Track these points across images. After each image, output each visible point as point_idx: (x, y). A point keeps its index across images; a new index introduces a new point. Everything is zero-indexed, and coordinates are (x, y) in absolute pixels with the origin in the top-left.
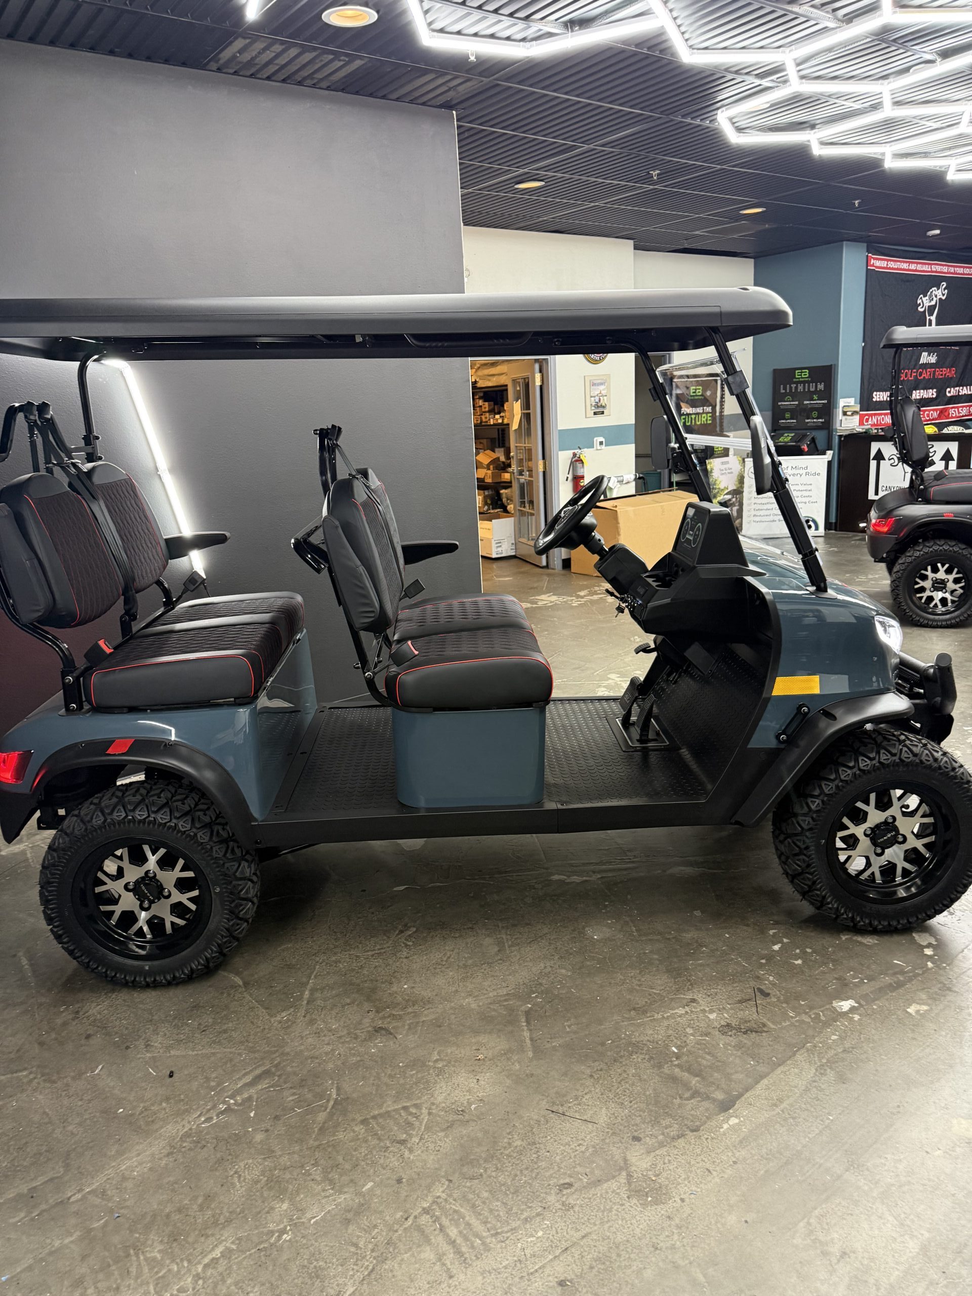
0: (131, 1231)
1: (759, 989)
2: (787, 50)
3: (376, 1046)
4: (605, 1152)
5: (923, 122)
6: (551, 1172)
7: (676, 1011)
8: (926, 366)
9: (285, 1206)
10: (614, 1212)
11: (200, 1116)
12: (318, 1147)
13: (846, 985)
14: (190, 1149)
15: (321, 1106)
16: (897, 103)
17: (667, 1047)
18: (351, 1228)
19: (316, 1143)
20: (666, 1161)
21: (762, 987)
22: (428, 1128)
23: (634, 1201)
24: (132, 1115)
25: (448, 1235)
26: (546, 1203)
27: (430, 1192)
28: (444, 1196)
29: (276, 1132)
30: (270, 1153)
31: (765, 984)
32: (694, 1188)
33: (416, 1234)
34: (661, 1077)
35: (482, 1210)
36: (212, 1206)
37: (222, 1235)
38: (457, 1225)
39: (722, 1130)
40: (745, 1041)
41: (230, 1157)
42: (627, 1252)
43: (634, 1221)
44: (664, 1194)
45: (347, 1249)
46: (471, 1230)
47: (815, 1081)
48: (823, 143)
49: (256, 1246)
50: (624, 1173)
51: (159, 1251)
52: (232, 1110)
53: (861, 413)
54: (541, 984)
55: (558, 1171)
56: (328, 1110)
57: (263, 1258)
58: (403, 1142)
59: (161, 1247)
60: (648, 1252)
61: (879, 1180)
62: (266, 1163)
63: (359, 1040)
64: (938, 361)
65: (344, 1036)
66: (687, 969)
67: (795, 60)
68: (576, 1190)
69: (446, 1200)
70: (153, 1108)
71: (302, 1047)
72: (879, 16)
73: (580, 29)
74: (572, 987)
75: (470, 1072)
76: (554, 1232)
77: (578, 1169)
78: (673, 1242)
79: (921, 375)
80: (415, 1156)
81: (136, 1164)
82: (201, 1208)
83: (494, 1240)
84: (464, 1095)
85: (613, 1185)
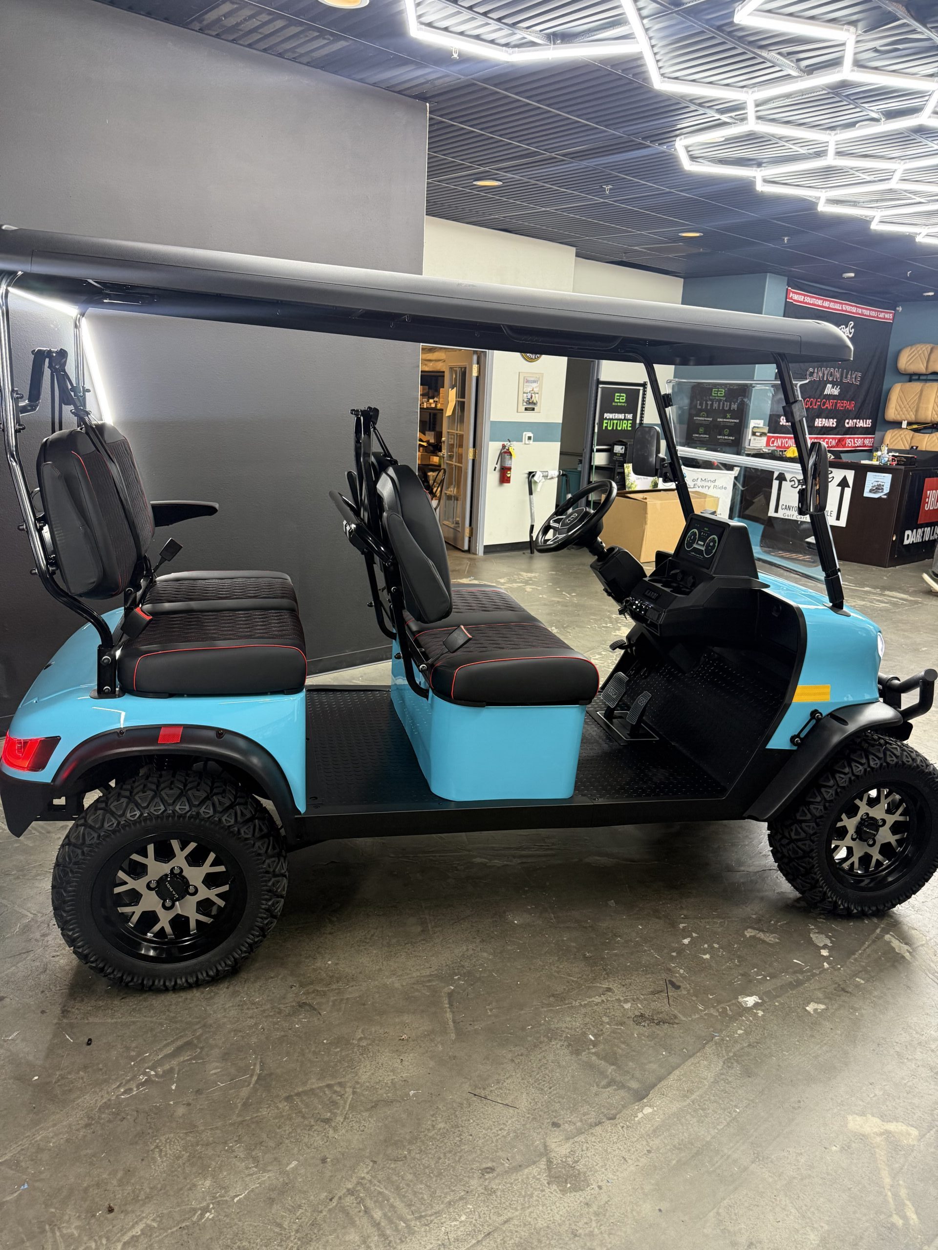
0: (47, 1206)
1: (670, 981)
2: (750, 91)
3: (300, 1022)
4: (525, 1137)
5: (858, 174)
6: (474, 1155)
7: (593, 999)
8: (830, 397)
9: (208, 1183)
10: (535, 1198)
11: (119, 1087)
12: (242, 1122)
13: (750, 981)
14: (110, 1121)
15: (245, 1081)
16: (839, 154)
17: (584, 1034)
18: (276, 1207)
19: (240, 1119)
20: (584, 1148)
21: (674, 980)
22: (352, 1107)
23: (554, 1187)
24: (47, 1083)
25: (372, 1217)
26: (469, 1187)
27: (354, 1172)
28: (368, 1177)
29: (198, 1107)
30: (191, 1128)
31: (676, 977)
32: (611, 1176)
33: (341, 1215)
34: (579, 1064)
35: (406, 1192)
36: (132, 1181)
37: (143, 1212)
38: (381, 1208)
39: (636, 1119)
40: (658, 1032)
41: (150, 1131)
42: (548, 1238)
43: (554, 1207)
44: (583, 1181)
45: (271, 1229)
46: (395, 1212)
47: (722, 1074)
48: (766, 181)
49: (178, 1224)
50: (544, 1159)
51: (77, 1228)
52: (153, 1082)
53: (768, 434)
54: (463, 966)
55: (481, 1155)
56: (251, 1086)
57: (185, 1238)
58: (327, 1121)
59: (78, 1223)
60: (567, 1239)
61: (782, 1173)
62: (188, 1138)
63: (282, 1015)
64: (840, 393)
65: (268, 1010)
66: (603, 959)
67: (755, 101)
68: (498, 1175)
69: (370, 1181)
70: (69, 1077)
71: (225, 1020)
72: (838, 72)
73: (562, 43)
74: (493, 970)
75: (394, 1052)
76: (477, 1217)
77: (500, 1153)
78: (592, 1229)
79: (824, 405)
80: (339, 1135)
81: (51, 1135)
82: (121, 1183)
83: (418, 1223)
84: (388, 1075)
85: (534, 1170)
